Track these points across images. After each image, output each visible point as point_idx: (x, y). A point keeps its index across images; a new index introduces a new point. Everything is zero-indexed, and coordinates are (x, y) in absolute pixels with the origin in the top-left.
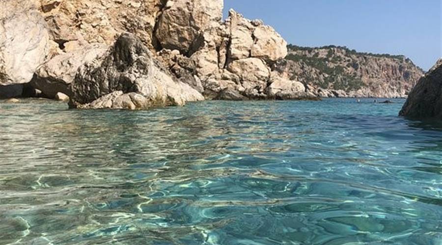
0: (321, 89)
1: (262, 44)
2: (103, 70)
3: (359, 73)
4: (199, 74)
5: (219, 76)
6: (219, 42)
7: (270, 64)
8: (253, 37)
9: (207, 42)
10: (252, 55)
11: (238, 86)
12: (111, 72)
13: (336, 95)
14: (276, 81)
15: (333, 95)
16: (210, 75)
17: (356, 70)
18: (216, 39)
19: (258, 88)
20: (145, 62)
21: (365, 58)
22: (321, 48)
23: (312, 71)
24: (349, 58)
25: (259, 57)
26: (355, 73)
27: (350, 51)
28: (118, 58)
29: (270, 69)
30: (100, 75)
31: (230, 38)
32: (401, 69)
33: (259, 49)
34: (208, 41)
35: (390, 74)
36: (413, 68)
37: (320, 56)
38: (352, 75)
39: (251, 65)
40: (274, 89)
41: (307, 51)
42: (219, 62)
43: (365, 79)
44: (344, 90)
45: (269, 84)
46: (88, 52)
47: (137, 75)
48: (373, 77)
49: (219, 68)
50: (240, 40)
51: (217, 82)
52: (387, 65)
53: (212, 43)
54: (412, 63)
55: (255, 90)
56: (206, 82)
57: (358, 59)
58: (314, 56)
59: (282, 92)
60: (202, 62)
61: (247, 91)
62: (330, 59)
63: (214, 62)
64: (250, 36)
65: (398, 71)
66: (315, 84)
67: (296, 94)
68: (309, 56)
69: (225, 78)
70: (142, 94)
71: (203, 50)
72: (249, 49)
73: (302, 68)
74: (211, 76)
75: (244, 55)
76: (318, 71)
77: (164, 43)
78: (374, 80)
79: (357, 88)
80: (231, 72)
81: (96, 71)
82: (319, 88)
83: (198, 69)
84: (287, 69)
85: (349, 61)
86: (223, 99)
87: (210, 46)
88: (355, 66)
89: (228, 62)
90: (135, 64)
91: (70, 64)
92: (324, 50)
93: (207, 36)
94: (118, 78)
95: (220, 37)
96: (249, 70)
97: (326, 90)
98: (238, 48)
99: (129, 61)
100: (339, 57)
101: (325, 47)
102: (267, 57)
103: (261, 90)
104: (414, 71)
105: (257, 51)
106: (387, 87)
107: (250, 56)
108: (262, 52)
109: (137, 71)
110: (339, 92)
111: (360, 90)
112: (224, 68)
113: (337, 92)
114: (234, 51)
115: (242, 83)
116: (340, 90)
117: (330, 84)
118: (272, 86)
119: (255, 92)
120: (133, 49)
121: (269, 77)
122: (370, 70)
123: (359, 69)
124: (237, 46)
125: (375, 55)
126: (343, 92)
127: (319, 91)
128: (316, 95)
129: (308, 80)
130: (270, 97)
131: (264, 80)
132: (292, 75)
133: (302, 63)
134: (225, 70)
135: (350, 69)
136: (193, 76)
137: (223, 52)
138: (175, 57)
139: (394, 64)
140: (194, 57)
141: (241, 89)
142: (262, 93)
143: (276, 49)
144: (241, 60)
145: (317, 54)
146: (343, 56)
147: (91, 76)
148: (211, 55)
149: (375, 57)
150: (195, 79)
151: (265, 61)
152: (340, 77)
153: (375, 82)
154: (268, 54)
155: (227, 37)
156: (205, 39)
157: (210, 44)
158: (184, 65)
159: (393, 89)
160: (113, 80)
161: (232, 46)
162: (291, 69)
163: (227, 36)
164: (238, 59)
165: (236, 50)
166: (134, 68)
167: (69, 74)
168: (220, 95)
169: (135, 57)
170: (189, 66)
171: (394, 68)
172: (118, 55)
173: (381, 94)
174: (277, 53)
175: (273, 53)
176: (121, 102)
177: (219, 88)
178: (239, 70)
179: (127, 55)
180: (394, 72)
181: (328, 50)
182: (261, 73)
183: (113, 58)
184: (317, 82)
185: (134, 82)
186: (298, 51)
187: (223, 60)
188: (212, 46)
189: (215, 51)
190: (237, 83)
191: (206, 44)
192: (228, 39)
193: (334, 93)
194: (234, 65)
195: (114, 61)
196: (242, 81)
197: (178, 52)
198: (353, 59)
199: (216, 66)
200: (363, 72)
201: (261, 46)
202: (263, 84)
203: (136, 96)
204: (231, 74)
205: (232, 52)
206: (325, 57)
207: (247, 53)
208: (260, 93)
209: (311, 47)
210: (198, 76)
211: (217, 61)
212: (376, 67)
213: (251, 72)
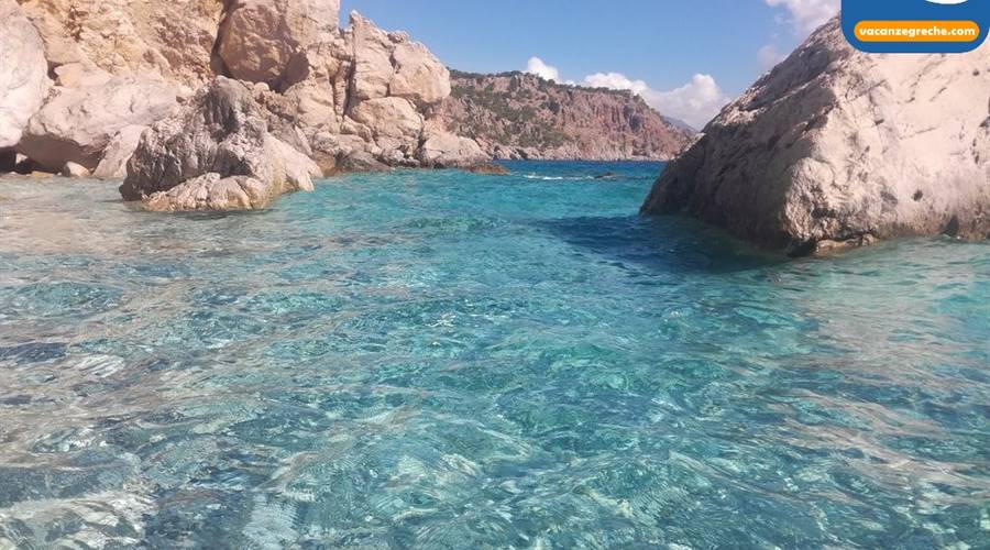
0: (501, 146)
1: (409, 74)
2: (188, 138)
3: (559, 119)
4: (302, 125)
5: (336, 127)
6: (334, 68)
7: (424, 109)
8: (393, 61)
9: (313, 68)
10: (392, 92)
11: (370, 145)
12: (202, 141)
13: (524, 155)
14: (434, 138)
15: (518, 156)
16: (320, 126)
17: (555, 113)
18: (329, 63)
19: (403, 149)
20: (258, 127)
21: (570, 93)
22: (497, 76)
23: (483, 115)
24: (544, 94)
25: (405, 96)
26: (554, 120)
27: (544, 82)
28: (212, 119)
29: (423, 117)
30: (182, 147)
31: (354, 63)
32: (627, 111)
33: (404, 82)
34: (316, 66)
35: (610, 121)
36: (645, 111)
37: (497, 89)
38: (549, 122)
39: (390, 110)
40: (431, 151)
41: (475, 80)
42: (336, 103)
43: (570, 129)
44: (537, 147)
45: (422, 142)
46: (116, 91)
47: (247, 147)
48: (582, 126)
49: (337, 114)
50: (372, 66)
51: (334, 138)
52: (605, 106)
53: (323, 70)
54: (643, 103)
55: (399, 151)
56: (314, 138)
57: (557, 95)
58: (486, 89)
59: (445, 157)
60: (307, 103)
61: (386, 154)
62: (514, 94)
63: (326, 103)
64: (387, 58)
65: (621, 117)
66: (490, 137)
67: (467, 160)
68: (478, 88)
69: (346, 132)
70: (258, 178)
71: (306, 82)
72: (388, 81)
73: (468, 109)
74: (323, 128)
75: (378, 92)
76: (495, 115)
77: (235, 67)
78: (585, 132)
79: (558, 145)
80: (357, 120)
81: (175, 140)
82: (496, 144)
83: (299, 116)
84: (442, 111)
85: (544, 98)
86: (349, 169)
87: (318, 75)
88: (554, 107)
89: (352, 103)
90: (242, 129)
91: (84, 112)
92: (503, 78)
93: (312, 57)
94: (215, 153)
95: (335, 60)
96: (387, 118)
97: (507, 148)
98: (367, 80)
99: (230, 125)
100: (527, 92)
101: (506, 74)
102: (417, 96)
103: (409, 153)
104: (647, 116)
105: (402, 86)
106: (604, 144)
107: (388, 94)
108: (408, 88)
109: (246, 140)
110: (528, 150)
111: (561, 148)
112: (345, 113)
113: (526, 150)
114: (361, 84)
115: (376, 140)
116: (530, 148)
117: (514, 137)
118: (427, 145)
119: (399, 155)
120: (238, 107)
121: (422, 130)
122: (577, 114)
123: (560, 113)
124: (365, 76)
125: (584, 89)
126: (535, 150)
127: (497, 149)
128: (490, 155)
129: (477, 130)
130: (425, 165)
131: (414, 136)
132: (451, 121)
133: (468, 102)
134: (346, 117)
135: (547, 112)
136: (294, 127)
137: (341, 85)
138: (262, 96)
139: (615, 104)
140: (291, 93)
141: (376, 150)
142: (411, 158)
143: (431, 83)
144: (373, 101)
145: (492, 86)
146: (533, 90)
147: (167, 148)
148: (322, 92)
149: (585, 93)
150: (297, 134)
151: (415, 103)
152: (529, 126)
153: (585, 133)
154: (419, 91)
155: (349, 60)
156: (311, 62)
157: (319, 71)
158: (277, 110)
159: (613, 146)
160: (207, 154)
161: (357, 76)
162: (450, 111)
163: (347, 58)
164: (368, 99)
165: (365, 83)
166: (241, 136)
167: (84, 130)
168: (342, 162)
169: (240, 117)
170: (286, 112)
171: (615, 112)
172: (211, 114)
173: (595, 155)
174: (434, 90)
175: (426, 90)
176: (225, 192)
177: (337, 148)
178: (371, 118)
179: (228, 115)
180: (615, 117)
181: (510, 79)
182: (409, 124)
183: (204, 120)
184: (493, 133)
185: (243, 159)
186: (460, 80)
187: (342, 99)
188: (321, 76)
189: (327, 84)
190: (367, 141)
191: (312, 71)
192: (349, 64)
193: (521, 152)
194: (362, 110)
195: (205, 124)
196: (375, 136)
197: (266, 86)
198: (551, 96)
199: (331, 110)
200: (567, 117)
201: (406, 77)
202: (412, 143)
203: (249, 181)
204: (355, 123)
205: (358, 86)
206: (505, 91)
207: (383, 89)
208: (406, 157)
209: (482, 73)
210: (300, 127)
211: (332, 101)
212: (588, 110)
213: (391, 121)
